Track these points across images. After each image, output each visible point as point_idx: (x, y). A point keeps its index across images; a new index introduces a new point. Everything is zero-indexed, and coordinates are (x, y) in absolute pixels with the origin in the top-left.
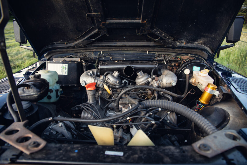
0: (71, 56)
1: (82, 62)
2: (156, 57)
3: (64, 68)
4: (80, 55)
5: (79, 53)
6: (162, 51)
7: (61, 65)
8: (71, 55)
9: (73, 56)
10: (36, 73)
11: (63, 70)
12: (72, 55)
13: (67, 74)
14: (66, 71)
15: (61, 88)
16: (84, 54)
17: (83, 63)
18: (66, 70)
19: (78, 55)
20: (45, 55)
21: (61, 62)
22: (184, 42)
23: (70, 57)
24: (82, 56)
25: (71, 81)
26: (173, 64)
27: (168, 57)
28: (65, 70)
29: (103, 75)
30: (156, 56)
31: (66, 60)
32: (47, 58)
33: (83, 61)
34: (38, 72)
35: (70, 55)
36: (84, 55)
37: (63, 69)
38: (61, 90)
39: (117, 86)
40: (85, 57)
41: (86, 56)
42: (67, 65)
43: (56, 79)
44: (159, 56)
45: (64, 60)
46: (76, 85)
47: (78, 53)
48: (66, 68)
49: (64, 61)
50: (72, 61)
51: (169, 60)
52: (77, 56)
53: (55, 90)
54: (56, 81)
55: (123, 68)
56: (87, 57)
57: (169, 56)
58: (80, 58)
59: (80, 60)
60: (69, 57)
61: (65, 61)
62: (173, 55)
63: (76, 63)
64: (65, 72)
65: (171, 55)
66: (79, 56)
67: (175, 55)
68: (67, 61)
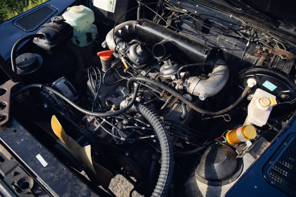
2: (241, 27)
3: (111, 4)
6: (254, 23)
10: (68, 9)
11: (110, 6)
13: (113, 12)
18: (113, 6)
22: (293, 26)
26: (264, 49)
27: (260, 35)
28: (112, 6)
29: (128, 43)
30: (243, 26)
39: (134, 66)
43: (88, 22)
44: (247, 28)
48: (113, 4)
51: (259, 41)
53: (87, 34)
54: (89, 25)
55: (163, 39)
57: (263, 34)
62: (269, 36)
64: (111, 8)
65: (267, 34)
67: (272, 38)
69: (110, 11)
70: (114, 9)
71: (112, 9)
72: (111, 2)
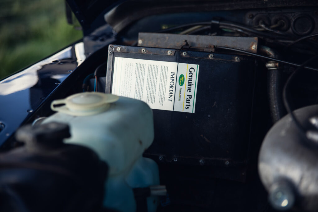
0: (213, 25)
1: (266, 54)
3: (182, 84)
4: (257, 22)
5: (254, 13)
7: (172, 66)
8: (213, 22)
9: (224, 26)
10: (55, 106)
12: (221, 20)
13: (191, 110)
14: (190, 96)
15: (161, 184)
16: (273, 19)
17: (268, 61)
18: (189, 89)
19: (248, 21)
20: (108, 15)
21: (169, 53)
23: (209, 27)
24: (267, 26)
25: (207, 140)
28: (185, 93)
31: (193, 44)
32: (117, 28)
33: (268, 50)
34: (63, 105)
35: (210, 20)
36: (276, 22)
37: (178, 86)
38: (162, 190)
40: (278, 32)
41: (285, 27)
42: (196, 67)
43: (141, 142)
45: (187, 44)
46: (227, 163)
47: (248, 15)
48: (190, 84)
49: (183, 49)
50: (218, 50)
52: (244, 25)
53: (135, 190)
54: (142, 151)
56: (290, 30)
58: (253, 35)
59: (254, 47)
60: (206, 27)
61: (188, 47)
63: (237, 59)
64: (184, 97)
66: (249, 26)
68: (197, 46)
69: (180, 108)
70: (193, 102)
71: (188, 101)
72: (182, 76)
